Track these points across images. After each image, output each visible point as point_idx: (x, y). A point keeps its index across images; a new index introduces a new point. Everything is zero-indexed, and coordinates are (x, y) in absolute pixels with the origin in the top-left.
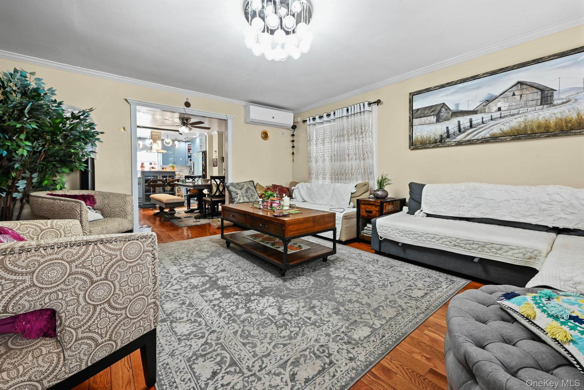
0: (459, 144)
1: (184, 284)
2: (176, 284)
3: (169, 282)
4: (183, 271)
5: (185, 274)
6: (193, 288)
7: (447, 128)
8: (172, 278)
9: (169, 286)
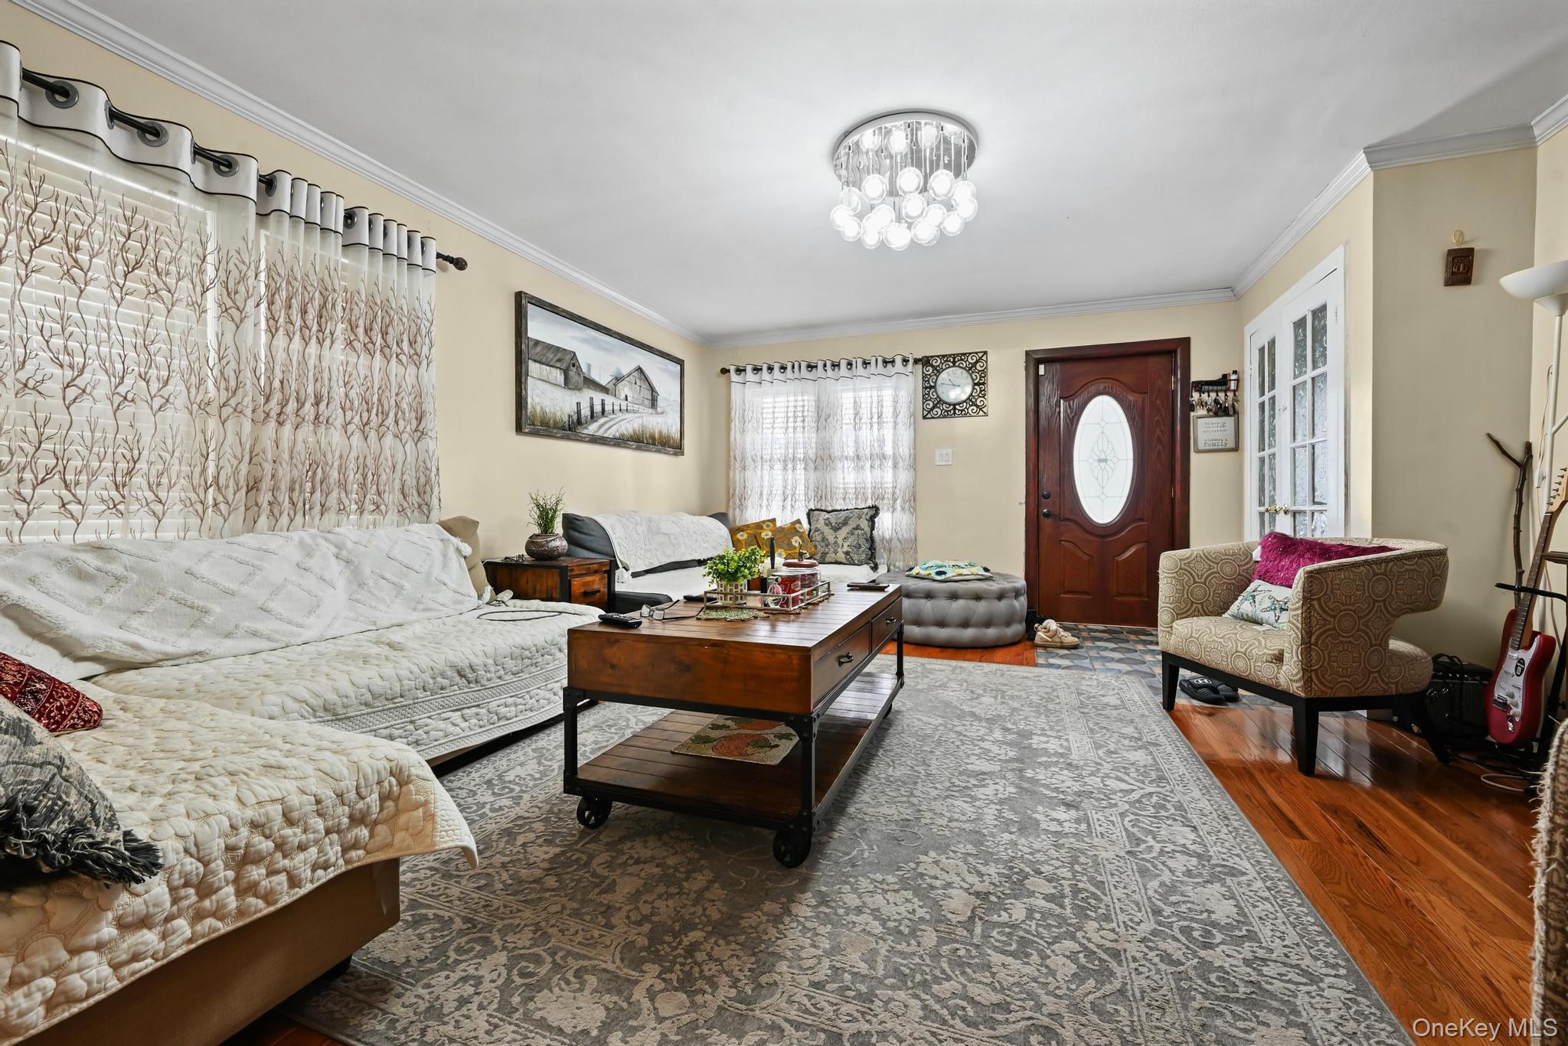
0: (595, 440)
1: (1095, 781)
2: (1114, 792)
3: (1132, 804)
4: (1078, 821)
5: (1077, 808)
6: (1077, 767)
7: (578, 404)
8: (1122, 815)
9: (1136, 796)
